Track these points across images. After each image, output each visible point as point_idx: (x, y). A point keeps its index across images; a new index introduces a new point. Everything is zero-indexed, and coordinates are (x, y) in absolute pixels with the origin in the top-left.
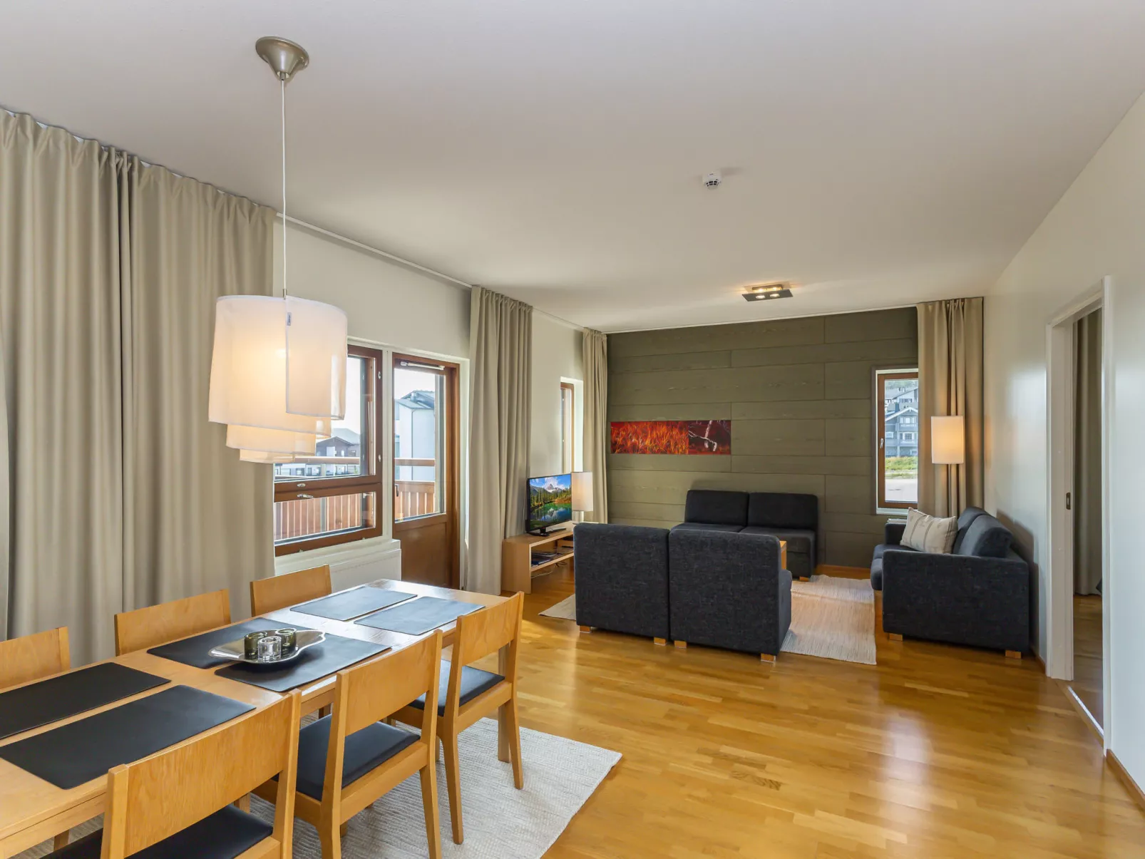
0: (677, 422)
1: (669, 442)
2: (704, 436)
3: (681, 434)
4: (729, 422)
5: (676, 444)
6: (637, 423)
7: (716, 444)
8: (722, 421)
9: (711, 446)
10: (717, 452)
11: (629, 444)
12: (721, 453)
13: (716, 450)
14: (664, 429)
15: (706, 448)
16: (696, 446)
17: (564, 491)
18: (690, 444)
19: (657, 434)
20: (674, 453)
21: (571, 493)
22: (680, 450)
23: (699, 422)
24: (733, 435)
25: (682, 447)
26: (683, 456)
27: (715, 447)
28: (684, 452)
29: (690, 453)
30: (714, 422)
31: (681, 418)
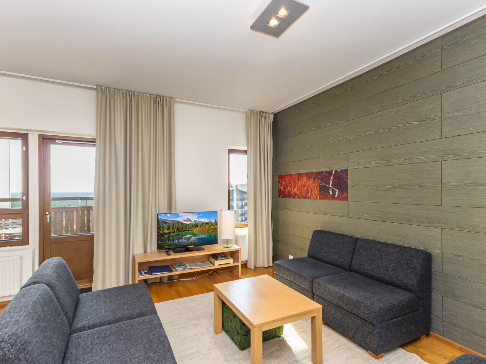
0: (312, 173)
1: (308, 189)
2: (329, 185)
3: (315, 183)
4: (346, 171)
5: (312, 191)
6: (290, 175)
7: (337, 191)
8: (342, 170)
9: (334, 192)
10: (338, 198)
11: (287, 191)
12: (341, 199)
13: (337, 196)
14: (304, 179)
15: (330, 195)
16: (324, 193)
17: (206, 223)
18: (320, 191)
19: (301, 183)
20: (310, 199)
21: (217, 224)
22: (314, 196)
23: (326, 172)
24: (349, 182)
25: (315, 194)
26: (316, 200)
27: (337, 193)
28: (316, 199)
29: (320, 198)
30: (336, 172)
31: (314, 170)
